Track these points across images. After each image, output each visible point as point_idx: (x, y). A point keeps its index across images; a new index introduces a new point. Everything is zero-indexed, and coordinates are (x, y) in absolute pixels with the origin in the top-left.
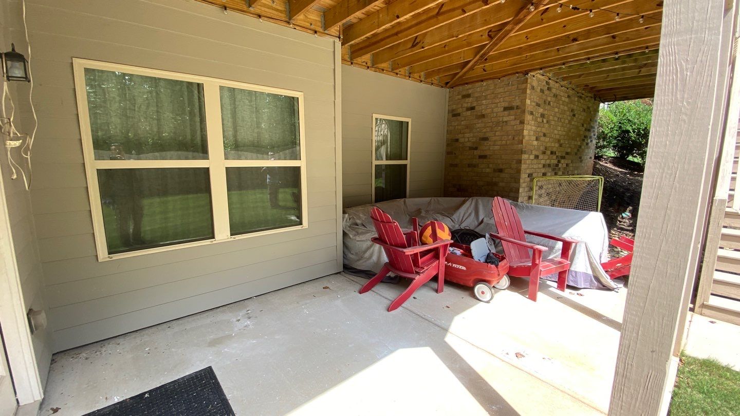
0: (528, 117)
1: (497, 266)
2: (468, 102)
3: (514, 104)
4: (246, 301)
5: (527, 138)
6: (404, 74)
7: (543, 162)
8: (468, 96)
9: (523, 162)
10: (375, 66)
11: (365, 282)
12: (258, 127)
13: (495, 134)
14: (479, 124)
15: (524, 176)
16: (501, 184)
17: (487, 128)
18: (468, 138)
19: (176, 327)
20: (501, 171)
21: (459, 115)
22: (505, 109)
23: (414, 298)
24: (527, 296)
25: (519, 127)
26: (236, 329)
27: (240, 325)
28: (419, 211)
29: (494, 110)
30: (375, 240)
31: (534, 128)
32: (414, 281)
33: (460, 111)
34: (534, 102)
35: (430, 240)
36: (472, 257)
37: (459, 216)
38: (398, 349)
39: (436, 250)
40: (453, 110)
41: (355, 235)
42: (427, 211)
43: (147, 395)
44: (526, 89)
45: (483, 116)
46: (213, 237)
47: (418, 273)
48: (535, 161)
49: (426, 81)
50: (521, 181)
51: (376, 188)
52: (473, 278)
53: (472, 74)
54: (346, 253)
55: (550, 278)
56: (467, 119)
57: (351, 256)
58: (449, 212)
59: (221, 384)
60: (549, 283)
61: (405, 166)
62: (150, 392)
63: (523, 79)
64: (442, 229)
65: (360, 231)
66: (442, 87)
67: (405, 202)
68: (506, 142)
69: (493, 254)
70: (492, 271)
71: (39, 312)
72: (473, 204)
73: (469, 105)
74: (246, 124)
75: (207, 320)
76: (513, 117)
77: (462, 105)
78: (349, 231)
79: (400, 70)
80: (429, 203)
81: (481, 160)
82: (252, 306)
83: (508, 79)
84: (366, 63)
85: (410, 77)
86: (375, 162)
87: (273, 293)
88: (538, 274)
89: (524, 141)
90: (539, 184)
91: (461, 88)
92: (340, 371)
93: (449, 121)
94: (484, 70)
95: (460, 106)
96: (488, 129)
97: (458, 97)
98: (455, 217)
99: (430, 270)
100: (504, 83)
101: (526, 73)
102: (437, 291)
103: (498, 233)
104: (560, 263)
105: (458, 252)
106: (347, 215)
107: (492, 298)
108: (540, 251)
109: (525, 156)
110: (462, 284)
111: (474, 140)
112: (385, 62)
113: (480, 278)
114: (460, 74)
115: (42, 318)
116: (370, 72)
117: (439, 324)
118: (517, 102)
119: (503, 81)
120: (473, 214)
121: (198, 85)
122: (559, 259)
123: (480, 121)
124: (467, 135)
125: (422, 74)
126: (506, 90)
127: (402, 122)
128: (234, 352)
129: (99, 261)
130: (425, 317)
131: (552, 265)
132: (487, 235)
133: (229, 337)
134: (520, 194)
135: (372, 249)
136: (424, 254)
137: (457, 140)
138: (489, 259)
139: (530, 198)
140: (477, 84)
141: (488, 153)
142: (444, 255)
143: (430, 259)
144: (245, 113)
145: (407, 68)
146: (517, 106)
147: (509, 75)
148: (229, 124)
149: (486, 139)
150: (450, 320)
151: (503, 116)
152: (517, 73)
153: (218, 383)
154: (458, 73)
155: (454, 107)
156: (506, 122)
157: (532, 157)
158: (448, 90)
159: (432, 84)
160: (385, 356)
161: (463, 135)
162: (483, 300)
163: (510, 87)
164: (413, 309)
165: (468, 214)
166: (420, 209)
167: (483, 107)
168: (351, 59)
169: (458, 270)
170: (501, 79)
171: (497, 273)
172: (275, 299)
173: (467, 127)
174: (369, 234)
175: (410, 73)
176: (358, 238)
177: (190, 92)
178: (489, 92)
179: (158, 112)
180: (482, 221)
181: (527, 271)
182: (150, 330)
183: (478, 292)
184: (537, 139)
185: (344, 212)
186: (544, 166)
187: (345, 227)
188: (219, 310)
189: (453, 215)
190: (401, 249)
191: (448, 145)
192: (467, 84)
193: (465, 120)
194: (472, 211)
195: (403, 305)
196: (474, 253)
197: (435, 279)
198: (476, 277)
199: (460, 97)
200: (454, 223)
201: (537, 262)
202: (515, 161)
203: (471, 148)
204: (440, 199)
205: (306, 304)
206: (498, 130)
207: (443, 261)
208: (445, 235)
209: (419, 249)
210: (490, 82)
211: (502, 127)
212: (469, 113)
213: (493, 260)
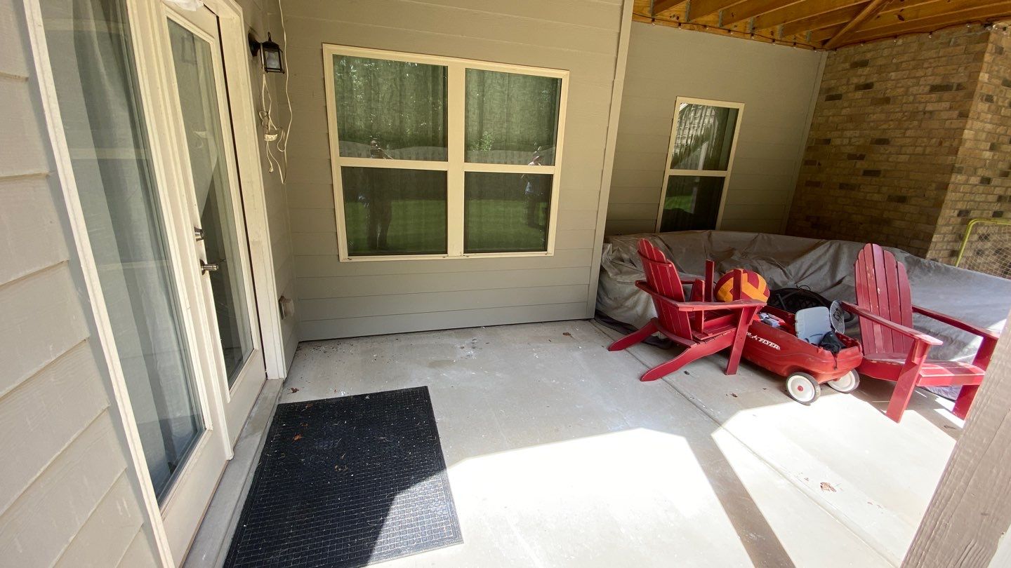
0: (979, 106)
1: (835, 354)
2: (862, 75)
3: (954, 81)
4: (474, 329)
5: (968, 145)
6: (742, 30)
7: (999, 191)
8: (864, 64)
9: (951, 187)
10: (693, 21)
11: (619, 337)
12: (508, 121)
13: (904, 133)
14: (876, 115)
15: (948, 214)
16: (897, 223)
17: (891, 123)
18: (850, 138)
19: (404, 341)
20: (902, 200)
21: (839, 97)
22: (934, 89)
23: (686, 373)
24: (885, 412)
25: (956, 124)
26: (458, 356)
27: (463, 353)
28: (730, 252)
29: (911, 90)
30: (640, 284)
31: (989, 126)
32: (689, 350)
33: (842, 90)
34: (998, 77)
35: (730, 296)
36: (794, 333)
37: (800, 269)
38: (639, 427)
39: (736, 312)
40: (829, 89)
41: (617, 274)
42: (745, 254)
43: (367, 397)
44: (983, 53)
45: (887, 100)
46: (446, 253)
47: (697, 341)
48: (981, 188)
49: (783, 39)
50: (940, 221)
51: (666, 212)
52: (790, 364)
53: (873, 25)
54: (602, 296)
55: (946, 393)
56: (853, 104)
57: (608, 301)
58: (782, 260)
59: (433, 405)
60: (940, 400)
61: (723, 179)
62: (371, 395)
63: (979, 33)
64: (755, 283)
65: (625, 269)
66: (815, 49)
67: (710, 236)
68: (924, 150)
69: (838, 335)
70: (823, 359)
71: (288, 301)
72: (832, 251)
73: (862, 81)
74: (494, 117)
75: (433, 340)
76: (946, 105)
77: (849, 80)
78: (609, 267)
79: (735, 24)
80: (753, 241)
81: (869, 178)
82: (480, 336)
83: (949, 34)
84: (678, 18)
85: (752, 35)
86: (670, 172)
87: (505, 327)
88: (913, 380)
89: (961, 150)
90: (981, 231)
91: (852, 49)
92: (557, 430)
93: (818, 109)
94: (901, 18)
95: (844, 81)
96: (892, 125)
97: (843, 65)
98: (792, 268)
99: (719, 340)
100: (939, 41)
101: (989, 23)
102: (725, 371)
103: (857, 304)
104: (968, 371)
105: (775, 322)
106: (609, 246)
107: (813, 400)
108: (925, 345)
109: (957, 178)
110: (769, 369)
111: (862, 141)
112: (708, 13)
113: (802, 366)
114: (850, 26)
115: (291, 306)
116: (682, 32)
117: (712, 414)
118: (960, 77)
119: (938, 37)
120: (827, 268)
121: (444, 67)
122: (970, 366)
123: (879, 110)
124: (848, 134)
125: (778, 28)
126: (941, 54)
127: (729, 109)
128: (451, 378)
129: (341, 261)
130: (693, 400)
131: (948, 371)
132: (835, 304)
133: (450, 362)
134: (932, 245)
135: (636, 297)
136: (711, 315)
137: (828, 141)
138: (829, 342)
139: (954, 254)
140: (884, 42)
141: (883, 167)
142: (747, 322)
143: (722, 324)
144: (494, 103)
145: (749, 20)
146: (959, 85)
147: (953, 25)
148: (474, 117)
149: (883, 142)
150: (731, 413)
151: (926, 102)
152: (970, 22)
153: (431, 404)
154: (845, 24)
155: (833, 83)
156: (931, 112)
157: (974, 180)
158: (825, 54)
159: (795, 44)
160: (619, 430)
161: (840, 133)
162: (800, 399)
163: (950, 49)
164: (677, 385)
165: (817, 266)
166: (733, 249)
167: (889, 84)
168: (653, 14)
169: (767, 347)
170: (936, 33)
171: (833, 364)
172: (505, 334)
173: (851, 119)
174: (635, 275)
175: (754, 28)
176: (619, 278)
177: (435, 78)
178: (905, 58)
179: (401, 102)
180: (840, 282)
181: (897, 371)
182: (380, 338)
183: (792, 385)
184: (993, 148)
185: (606, 241)
186: (1000, 199)
187: (605, 261)
188: (446, 332)
189: (788, 264)
190: (674, 302)
191: (809, 149)
192: (864, 42)
193: (850, 106)
194: (825, 264)
195: (666, 378)
196: (798, 327)
197: (726, 353)
198: (794, 364)
199: (847, 65)
200: (788, 278)
201: (916, 360)
202: (934, 185)
203: (852, 157)
204: (772, 236)
205: (538, 347)
206: (911, 126)
207: (743, 331)
208: (757, 293)
209: (702, 307)
210: (914, 38)
211: (922, 120)
212: (859, 94)
213: (832, 344)
